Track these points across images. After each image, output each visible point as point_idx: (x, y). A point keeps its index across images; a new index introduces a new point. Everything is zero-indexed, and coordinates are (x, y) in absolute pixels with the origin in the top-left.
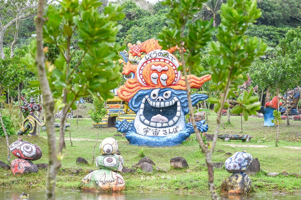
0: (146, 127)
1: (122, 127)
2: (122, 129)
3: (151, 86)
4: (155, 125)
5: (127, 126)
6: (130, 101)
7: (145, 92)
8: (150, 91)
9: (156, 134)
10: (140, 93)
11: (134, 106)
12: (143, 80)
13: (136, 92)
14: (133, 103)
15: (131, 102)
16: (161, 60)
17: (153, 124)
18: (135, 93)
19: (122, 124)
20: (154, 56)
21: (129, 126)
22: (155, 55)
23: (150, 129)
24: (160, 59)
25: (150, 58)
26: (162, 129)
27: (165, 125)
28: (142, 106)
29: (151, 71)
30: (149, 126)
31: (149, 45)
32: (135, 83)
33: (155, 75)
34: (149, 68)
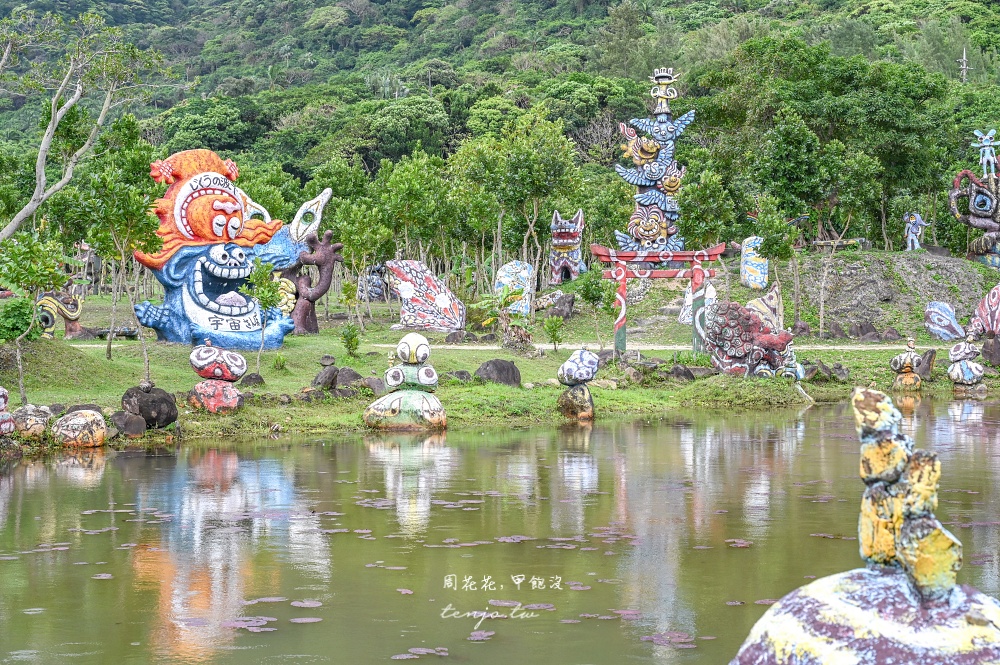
0: (212, 315)
1: (149, 316)
2: (150, 320)
3: (206, 240)
4: (229, 312)
5: (159, 315)
6: (164, 268)
7: (197, 251)
8: (206, 248)
9: (236, 327)
10: (186, 251)
11: (173, 276)
12: (188, 228)
13: (175, 249)
14: (172, 271)
15: (167, 270)
16: (217, 192)
17: (225, 310)
18: (173, 252)
19: (147, 310)
20: (206, 183)
21: (162, 314)
22: (208, 182)
23: (223, 320)
24: (214, 190)
25: (200, 187)
26: (241, 318)
27: (244, 310)
28: (199, 276)
29: (213, 212)
30: (218, 313)
31: (186, 163)
32: (169, 233)
33: (221, 219)
34: (209, 207)
